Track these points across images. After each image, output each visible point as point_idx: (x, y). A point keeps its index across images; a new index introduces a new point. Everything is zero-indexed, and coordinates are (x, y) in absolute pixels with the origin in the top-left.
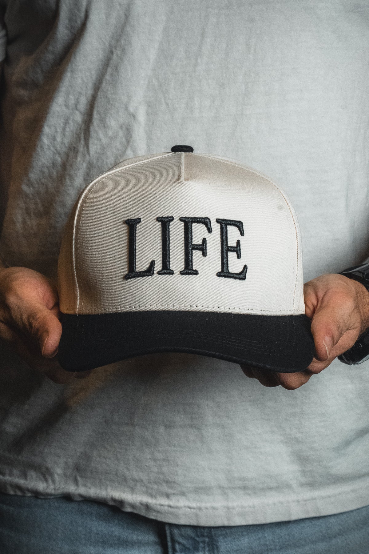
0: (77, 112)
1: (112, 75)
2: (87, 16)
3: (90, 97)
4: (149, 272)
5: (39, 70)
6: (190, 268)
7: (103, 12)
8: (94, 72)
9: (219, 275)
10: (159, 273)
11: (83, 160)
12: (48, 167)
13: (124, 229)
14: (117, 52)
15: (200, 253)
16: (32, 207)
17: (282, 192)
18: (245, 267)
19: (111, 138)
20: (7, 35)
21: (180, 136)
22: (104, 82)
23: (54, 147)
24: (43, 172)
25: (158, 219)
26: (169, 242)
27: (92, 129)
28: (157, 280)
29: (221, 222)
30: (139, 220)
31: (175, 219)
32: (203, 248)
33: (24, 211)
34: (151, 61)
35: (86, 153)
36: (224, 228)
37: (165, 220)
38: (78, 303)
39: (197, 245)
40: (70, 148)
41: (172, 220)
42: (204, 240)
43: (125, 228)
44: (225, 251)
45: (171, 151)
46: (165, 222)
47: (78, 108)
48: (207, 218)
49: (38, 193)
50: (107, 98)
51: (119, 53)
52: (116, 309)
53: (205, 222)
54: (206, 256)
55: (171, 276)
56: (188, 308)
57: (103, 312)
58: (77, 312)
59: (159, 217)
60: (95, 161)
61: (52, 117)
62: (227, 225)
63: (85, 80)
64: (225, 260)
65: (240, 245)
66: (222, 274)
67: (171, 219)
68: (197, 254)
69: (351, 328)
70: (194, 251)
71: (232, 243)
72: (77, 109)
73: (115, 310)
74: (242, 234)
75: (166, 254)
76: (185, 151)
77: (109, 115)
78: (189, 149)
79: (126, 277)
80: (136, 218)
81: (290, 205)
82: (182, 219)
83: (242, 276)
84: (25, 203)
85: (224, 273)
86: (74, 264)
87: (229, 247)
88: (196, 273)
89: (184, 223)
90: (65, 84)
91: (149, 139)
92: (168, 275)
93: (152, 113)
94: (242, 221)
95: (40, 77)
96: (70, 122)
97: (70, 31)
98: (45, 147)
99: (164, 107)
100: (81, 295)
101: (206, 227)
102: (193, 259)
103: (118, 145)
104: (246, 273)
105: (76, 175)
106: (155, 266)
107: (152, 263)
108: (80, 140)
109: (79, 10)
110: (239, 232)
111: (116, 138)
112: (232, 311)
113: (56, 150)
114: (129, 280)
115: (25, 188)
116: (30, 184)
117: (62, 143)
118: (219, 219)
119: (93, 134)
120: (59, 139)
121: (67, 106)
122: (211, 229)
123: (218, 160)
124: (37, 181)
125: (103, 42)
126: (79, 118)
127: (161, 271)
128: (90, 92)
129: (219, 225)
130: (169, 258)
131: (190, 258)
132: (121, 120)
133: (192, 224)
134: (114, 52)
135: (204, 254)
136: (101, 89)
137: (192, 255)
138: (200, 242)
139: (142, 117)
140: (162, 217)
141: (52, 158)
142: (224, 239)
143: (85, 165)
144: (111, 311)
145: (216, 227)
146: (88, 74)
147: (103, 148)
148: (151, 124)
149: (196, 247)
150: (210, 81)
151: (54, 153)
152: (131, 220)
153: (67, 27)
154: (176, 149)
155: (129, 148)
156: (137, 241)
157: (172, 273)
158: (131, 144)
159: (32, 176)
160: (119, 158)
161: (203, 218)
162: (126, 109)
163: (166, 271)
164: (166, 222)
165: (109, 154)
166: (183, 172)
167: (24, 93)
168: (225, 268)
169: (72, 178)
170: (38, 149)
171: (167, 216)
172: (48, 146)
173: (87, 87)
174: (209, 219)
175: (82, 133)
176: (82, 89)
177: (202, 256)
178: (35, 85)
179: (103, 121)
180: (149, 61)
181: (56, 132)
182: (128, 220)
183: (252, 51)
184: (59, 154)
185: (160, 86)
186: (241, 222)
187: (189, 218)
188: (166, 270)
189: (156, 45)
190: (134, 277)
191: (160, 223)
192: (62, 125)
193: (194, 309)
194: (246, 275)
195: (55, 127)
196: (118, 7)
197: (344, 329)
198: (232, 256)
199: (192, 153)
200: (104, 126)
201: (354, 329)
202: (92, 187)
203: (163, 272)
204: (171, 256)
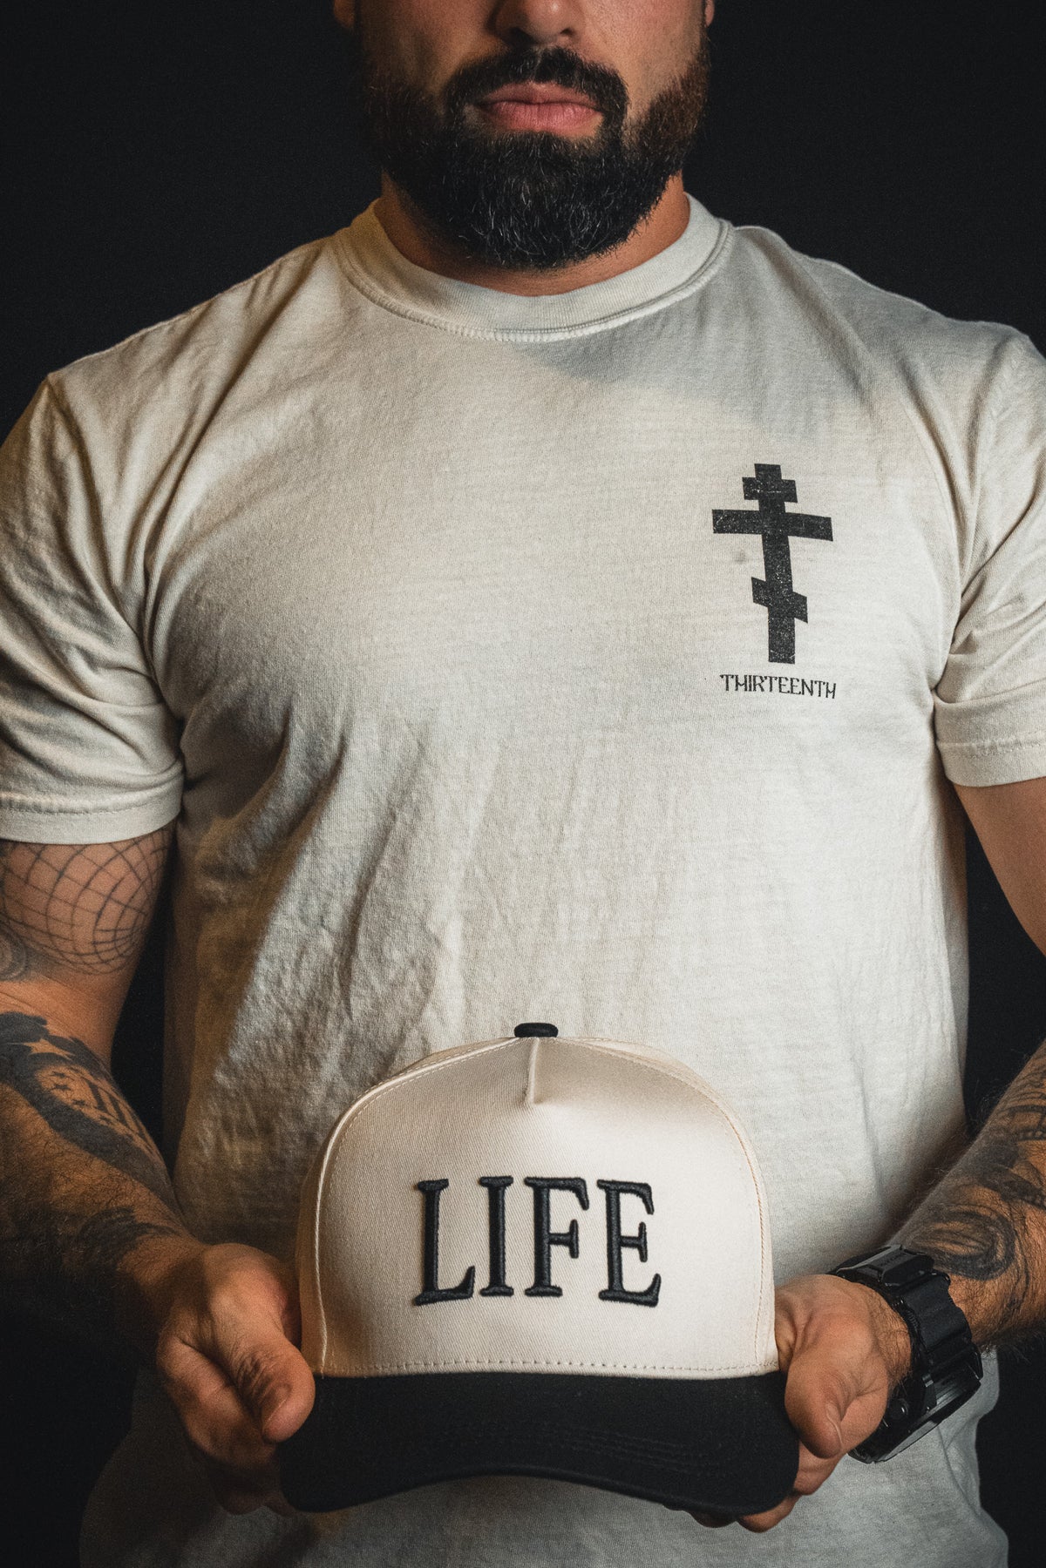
0: (324, 932)
1: (394, 859)
2: (343, 747)
3: (350, 903)
4: (464, 1290)
5: (248, 846)
6: (546, 1282)
7: (376, 738)
8: (356, 854)
9: (604, 1296)
10: (484, 1293)
11: (339, 1028)
12: (266, 1039)
13: (415, 1201)
14: (405, 815)
15: (565, 1250)
16: (234, 1115)
17: (730, 1119)
18: (657, 1279)
19: (393, 985)
20: (184, 771)
21: (531, 981)
22: (379, 874)
23: (278, 998)
24: (257, 1048)
25: (483, 1182)
26: (504, 1229)
27: (355, 967)
28: (479, 1304)
29: (608, 1187)
30: (444, 1184)
31: (515, 1180)
32: (570, 1240)
33: (219, 1125)
34: (471, 832)
35: (344, 1012)
36: (614, 1200)
37: (496, 1183)
38: (324, 1352)
39: (559, 1235)
40: (310, 1002)
41: (509, 1184)
42: (574, 1225)
43: (417, 1197)
44: (615, 1246)
45: (512, 1034)
46: (496, 1187)
47: (325, 924)
48: (579, 1179)
49: (248, 1090)
50: (383, 904)
51: (408, 817)
52: (398, 1367)
53: (576, 1186)
54: (577, 1257)
55: (507, 1298)
56: (543, 1367)
57: (373, 1373)
58: (322, 1372)
59: (484, 1178)
60: (362, 1030)
61: (276, 940)
62: (619, 1191)
63: (341, 869)
64: (616, 1264)
65: (645, 1234)
66: (610, 1295)
67: (508, 1181)
68: (559, 1253)
69: (869, 1390)
70: (554, 1248)
71: (629, 1229)
72: (322, 925)
73: (395, 1370)
74: (650, 1210)
75: (498, 1254)
76: (541, 1035)
77: (388, 939)
78: (548, 1030)
79: (418, 1301)
80: (439, 1178)
81: (746, 1147)
82: (529, 1182)
83: (649, 1297)
84: (222, 1107)
85: (614, 1292)
86: (318, 1271)
87: (623, 1237)
88: (557, 1292)
89: (534, 1190)
90: (300, 876)
91: (470, 986)
92: (502, 1298)
93: (475, 933)
94: (650, 1184)
95: (250, 860)
96: (311, 950)
97: (310, 775)
98: (261, 1000)
99: (497, 923)
100: (329, 1334)
101: (577, 1196)
102: (552, 1264)
103: (408, 999)
104: (658, 1290)
105: (324, 1056)
106: (476, 1280)
107: (471, 1272)
108: (331, 988)
109: (328, 736)
110: (643, 1206)
111: (403, 984)
112: (630, 1371)
113: (282, 1005)
114: (424, 1307)
115: (220, 1077)
116: (231, 1070)
117: (295, 992)
118: (603, 1181)
119: (357, 976)
120: (287, 983)
121: (304, 919)
122: (588, 1201)
123: (606, 1052)
124: (244, 1065)
125: (375, 795)
126: (327, 942)
127: (487, 1289)
128: (350, 892)
129: (602, 1194)
130: (504, 1260)
131: (546, 1262)
132: (412, 949)
133: (549, 1191)
134: (399, 817)
135: (574, 1253)
136: (371, 888)
137: (549, 1255)
138: (565, 1229)
139: (453, 941)
140: (490, 1178)
141: (275, 1021)
142: (614, 1223)
143: (342, 1038)
144: (387, 1371)
145: (597, 1198)
146: (346, 857)
147: (377, 1005)
148: (473, 958)
149: (558, 1240)
150: (588, 872)
151: (278, 1012)
152: (429, 1182)
153: (303, 768)
154: (524, 1031)
155: (429, 1006)
156: (440, 1226)
157: (509, 1292)
158: (433, 997)
159: (235, 1056)
160: (410, 1024)
161: (570, 1179)
162: (423, 926)
163: (497, 1289)
164: (498, 1188)
165: (389, 1016)
166: (532, 1083)
167: (216, 887)
168: (616, 1282)
169: (316, 1063)
170: (248, 1002)
171: (499, 1175)
172: (267, 996)
173: (343, 883)
174: (583, 1182)
175: (335, 973)
176: (334, 887)
177: (569, 1257)
178: (240, 873)
179: (376, 951)
180: (467, 831)
181: (283, 968)
182: (423, 1182)
183: (671, 812)
184: (290, 1013)
185: (491, 880)
186: (646, 1187)
187: (542, 1179)
188: (498, 1286)
189: (481, 802)
190: (434, 1301)
191: (485, 1190)
192: (294, 955)
193: (554, 1368)
194: (657, 1295)
195: (282, 961)
196: (405, 729)
197: (853, 1391)
198: (629, 1255)
199: (555, 1039)
200: (379, 960)
201: (873, 1391)
202: (355, 1114)
203: (491, 1290)
204: (507, 1257)
